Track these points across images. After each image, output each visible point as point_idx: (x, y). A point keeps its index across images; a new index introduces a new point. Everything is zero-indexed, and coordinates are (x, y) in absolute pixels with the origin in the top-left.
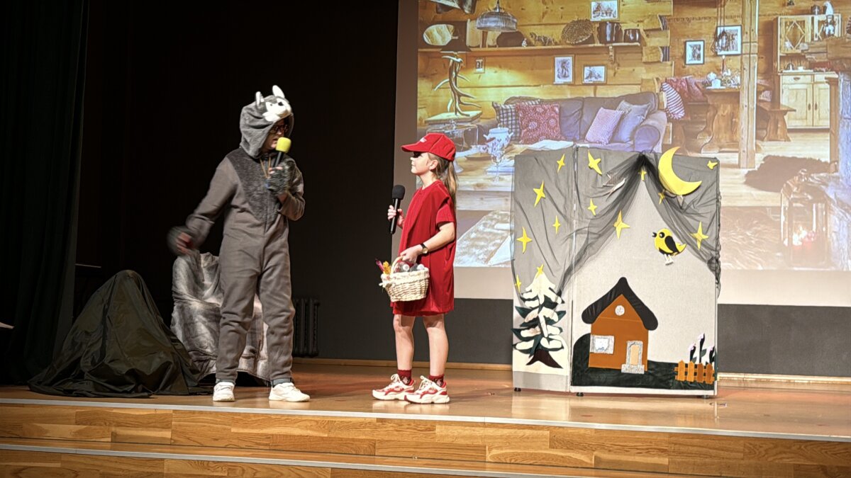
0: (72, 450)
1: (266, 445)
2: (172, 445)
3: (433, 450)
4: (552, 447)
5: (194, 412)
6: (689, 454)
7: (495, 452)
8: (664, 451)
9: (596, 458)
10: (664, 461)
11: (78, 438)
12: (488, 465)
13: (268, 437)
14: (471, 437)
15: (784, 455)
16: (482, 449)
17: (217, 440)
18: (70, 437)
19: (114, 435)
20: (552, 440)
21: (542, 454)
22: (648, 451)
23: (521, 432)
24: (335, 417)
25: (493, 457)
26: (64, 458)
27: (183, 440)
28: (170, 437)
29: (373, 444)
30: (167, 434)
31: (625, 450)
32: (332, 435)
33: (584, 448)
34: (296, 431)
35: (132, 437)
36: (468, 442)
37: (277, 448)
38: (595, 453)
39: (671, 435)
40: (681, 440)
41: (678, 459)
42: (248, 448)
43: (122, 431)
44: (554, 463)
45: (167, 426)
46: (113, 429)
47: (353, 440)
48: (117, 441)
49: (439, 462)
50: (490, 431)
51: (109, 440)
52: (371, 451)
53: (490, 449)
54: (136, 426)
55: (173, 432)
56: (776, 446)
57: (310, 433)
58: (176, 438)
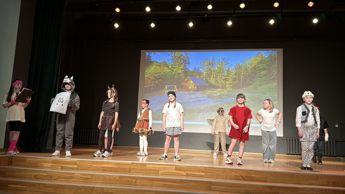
0: (50, 170)
1: (102, 169)
2: (77, 169)
3: (145, 171)
4: (176, 170)
5: (83, 161)
6: (210, 172)
7: (161, 171)
8: (203, 171)
9: (187, 173)
10: (203, 174)
11: (52, 167)
12: (159, 175)
13: (102, 167)
14: (155, 167)
15: (232, 173)
16: (158, 171)
17: (89, 168)
18: (50, 167)
19: (62, 167)
20: (176, 168)
21: (173, 172)
22: (199, 171)
23: (168, 166)
24: (120, 162)
25: (161, 173)
26: (48, 172)
27: (80, 168)
28: (76, 167)
29: (130, 169)
30: (76, 166)
31: (194, 171)
32: (119, 167)
33: (184, 171)
34: (110, 166)
35: (66, 167)
36: (155, 169)
37: (105, 170)
38: (186, 172)
39: (205, 167)
40: (208, 169)
41: (207, 173)
42: (97, 170)
43: (64, 165)
44: (176, 174)
45: (76, 164)
46: (62, 165)
47: (125, 168)
48: (62, 168)
49: (147, 174)
50: (160, 166)
51: (60, 168)
52: (129, 171)
53: (160, 171)
54: (68, 164)
55: (77, 166)
56: (230, 170)
57: (114, 166)
58: (78, 168)
